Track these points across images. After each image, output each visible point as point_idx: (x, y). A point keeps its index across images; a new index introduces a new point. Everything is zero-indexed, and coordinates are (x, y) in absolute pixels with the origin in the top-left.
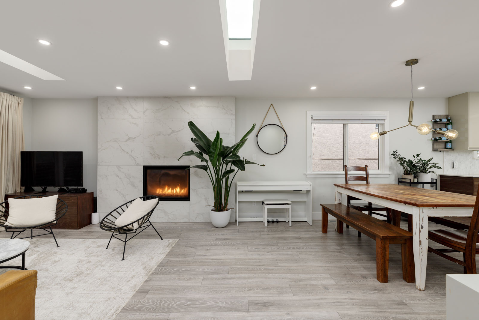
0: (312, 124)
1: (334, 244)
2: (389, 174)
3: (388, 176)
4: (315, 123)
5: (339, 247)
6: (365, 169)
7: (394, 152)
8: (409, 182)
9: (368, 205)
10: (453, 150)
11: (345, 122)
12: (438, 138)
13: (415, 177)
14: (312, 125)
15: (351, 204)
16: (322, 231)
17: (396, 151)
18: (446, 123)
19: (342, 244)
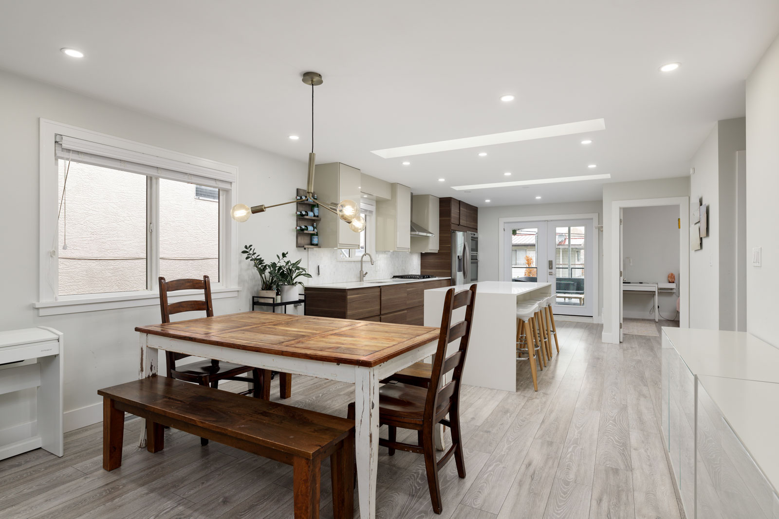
0: (56, 159)
1: (151, 495)
2: (238, 291)
3: (235, 294)
4: (68, 159)
5: (170, 499)
6: (204, 284)
7: (246, 247)
8: (272, 302)
9: (211, 365)
10: (320, 247)
11: (153, 172)
12: (303, 227)
13: (277, 294)
14: (57, 164)
15: (176, 370)
16: (105, 467)
17: (251, 246)
18: (311, 205)
19: (174, 486)
